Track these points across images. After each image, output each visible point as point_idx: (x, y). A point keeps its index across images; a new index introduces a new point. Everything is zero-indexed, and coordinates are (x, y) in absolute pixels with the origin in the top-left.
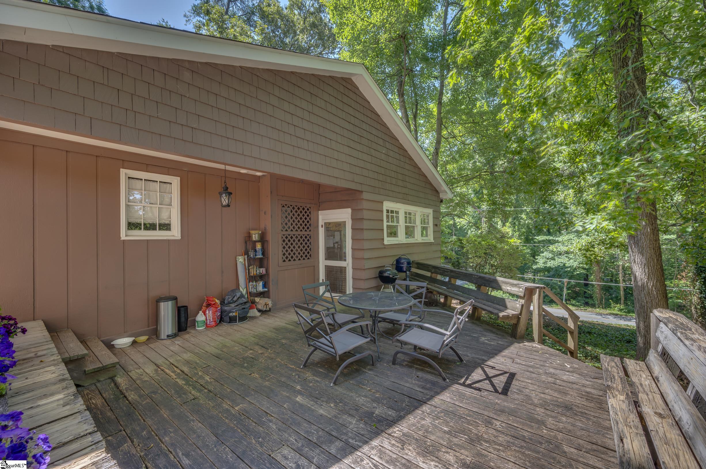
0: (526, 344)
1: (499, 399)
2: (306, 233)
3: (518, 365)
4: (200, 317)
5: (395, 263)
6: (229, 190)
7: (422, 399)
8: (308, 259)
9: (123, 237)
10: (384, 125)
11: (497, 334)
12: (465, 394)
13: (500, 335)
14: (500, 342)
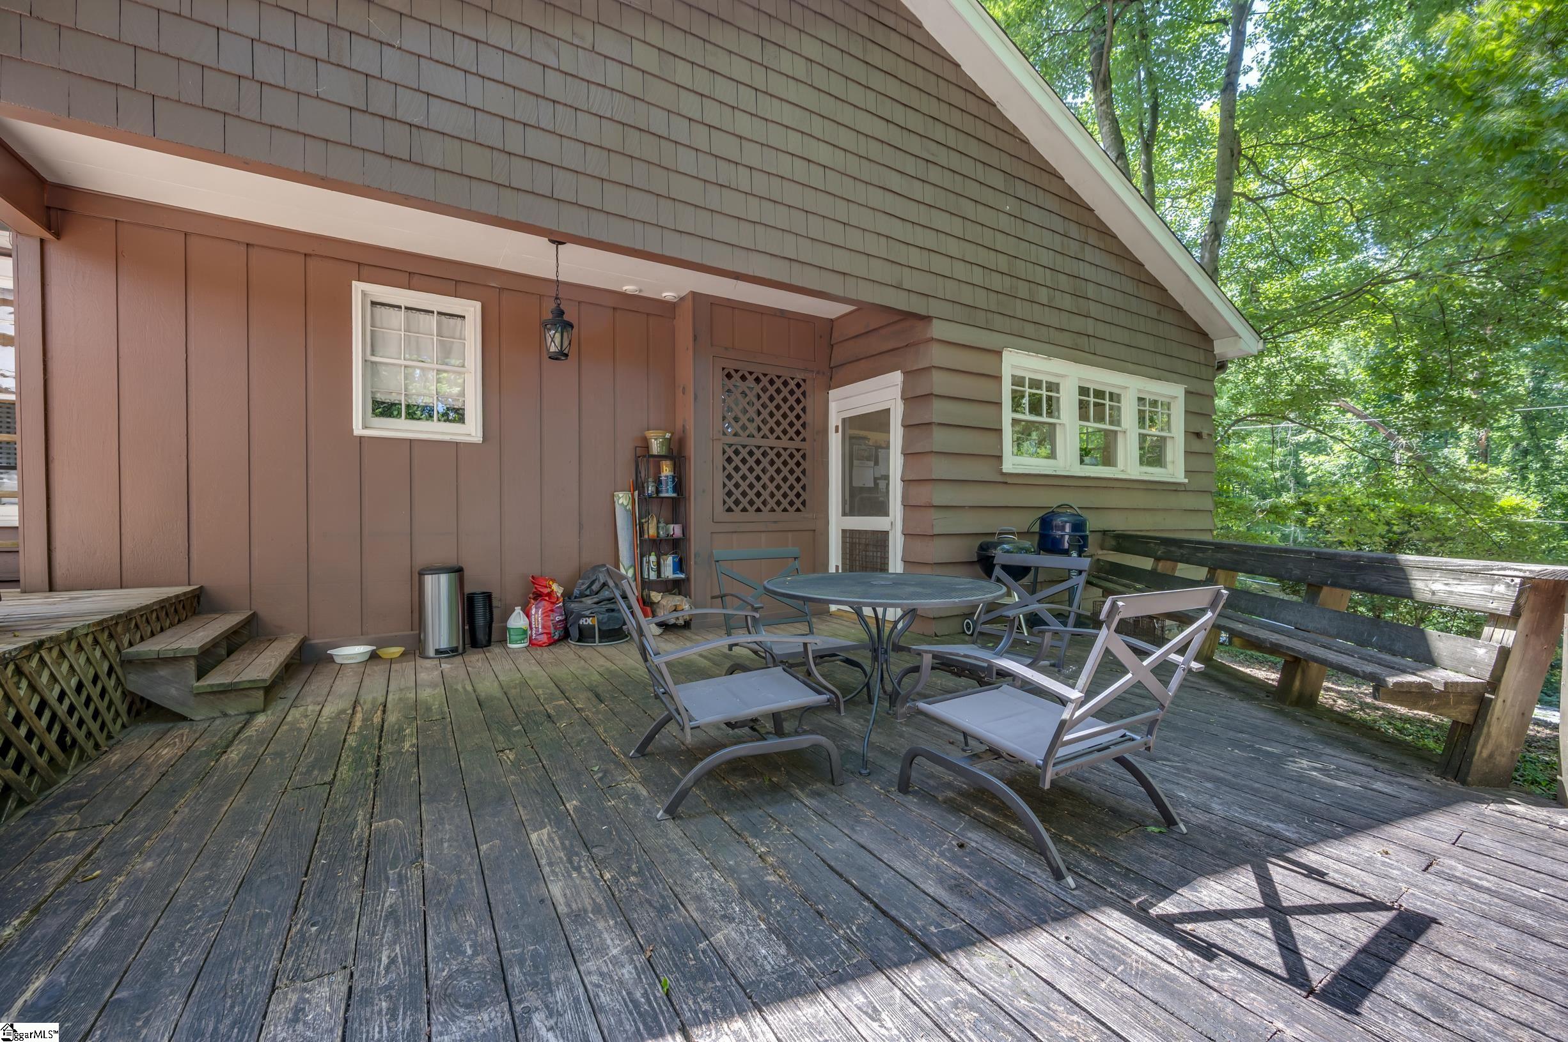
0: (1521, 809)
1: (1293, 1019)
2: (791, 445)
3: (1450, 887)
4: (517, 620)
5: (1036, 528)
6: (566, 317)
7: (924, 929)
8: (798, 510)
9: (358, 430)
10: (1012, 132)
11: (1374, 757)
12: (1125, 951)
13: (1385, 760)
14: (1378, 785)
